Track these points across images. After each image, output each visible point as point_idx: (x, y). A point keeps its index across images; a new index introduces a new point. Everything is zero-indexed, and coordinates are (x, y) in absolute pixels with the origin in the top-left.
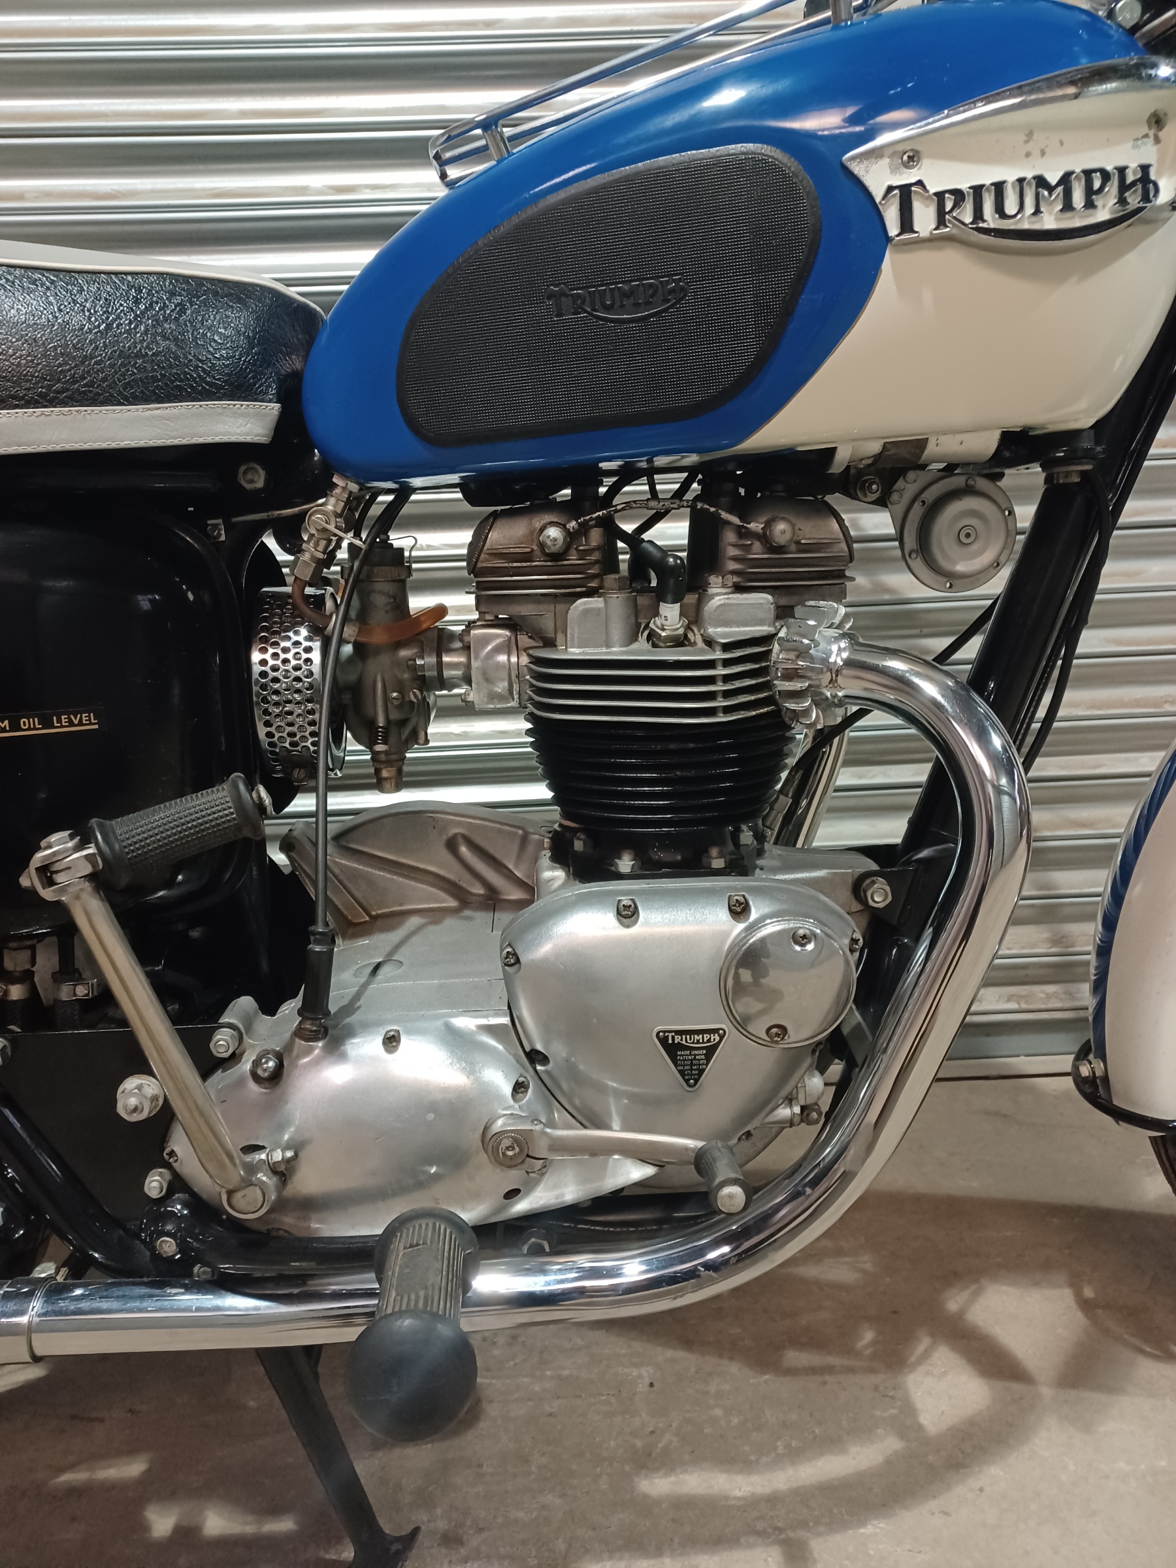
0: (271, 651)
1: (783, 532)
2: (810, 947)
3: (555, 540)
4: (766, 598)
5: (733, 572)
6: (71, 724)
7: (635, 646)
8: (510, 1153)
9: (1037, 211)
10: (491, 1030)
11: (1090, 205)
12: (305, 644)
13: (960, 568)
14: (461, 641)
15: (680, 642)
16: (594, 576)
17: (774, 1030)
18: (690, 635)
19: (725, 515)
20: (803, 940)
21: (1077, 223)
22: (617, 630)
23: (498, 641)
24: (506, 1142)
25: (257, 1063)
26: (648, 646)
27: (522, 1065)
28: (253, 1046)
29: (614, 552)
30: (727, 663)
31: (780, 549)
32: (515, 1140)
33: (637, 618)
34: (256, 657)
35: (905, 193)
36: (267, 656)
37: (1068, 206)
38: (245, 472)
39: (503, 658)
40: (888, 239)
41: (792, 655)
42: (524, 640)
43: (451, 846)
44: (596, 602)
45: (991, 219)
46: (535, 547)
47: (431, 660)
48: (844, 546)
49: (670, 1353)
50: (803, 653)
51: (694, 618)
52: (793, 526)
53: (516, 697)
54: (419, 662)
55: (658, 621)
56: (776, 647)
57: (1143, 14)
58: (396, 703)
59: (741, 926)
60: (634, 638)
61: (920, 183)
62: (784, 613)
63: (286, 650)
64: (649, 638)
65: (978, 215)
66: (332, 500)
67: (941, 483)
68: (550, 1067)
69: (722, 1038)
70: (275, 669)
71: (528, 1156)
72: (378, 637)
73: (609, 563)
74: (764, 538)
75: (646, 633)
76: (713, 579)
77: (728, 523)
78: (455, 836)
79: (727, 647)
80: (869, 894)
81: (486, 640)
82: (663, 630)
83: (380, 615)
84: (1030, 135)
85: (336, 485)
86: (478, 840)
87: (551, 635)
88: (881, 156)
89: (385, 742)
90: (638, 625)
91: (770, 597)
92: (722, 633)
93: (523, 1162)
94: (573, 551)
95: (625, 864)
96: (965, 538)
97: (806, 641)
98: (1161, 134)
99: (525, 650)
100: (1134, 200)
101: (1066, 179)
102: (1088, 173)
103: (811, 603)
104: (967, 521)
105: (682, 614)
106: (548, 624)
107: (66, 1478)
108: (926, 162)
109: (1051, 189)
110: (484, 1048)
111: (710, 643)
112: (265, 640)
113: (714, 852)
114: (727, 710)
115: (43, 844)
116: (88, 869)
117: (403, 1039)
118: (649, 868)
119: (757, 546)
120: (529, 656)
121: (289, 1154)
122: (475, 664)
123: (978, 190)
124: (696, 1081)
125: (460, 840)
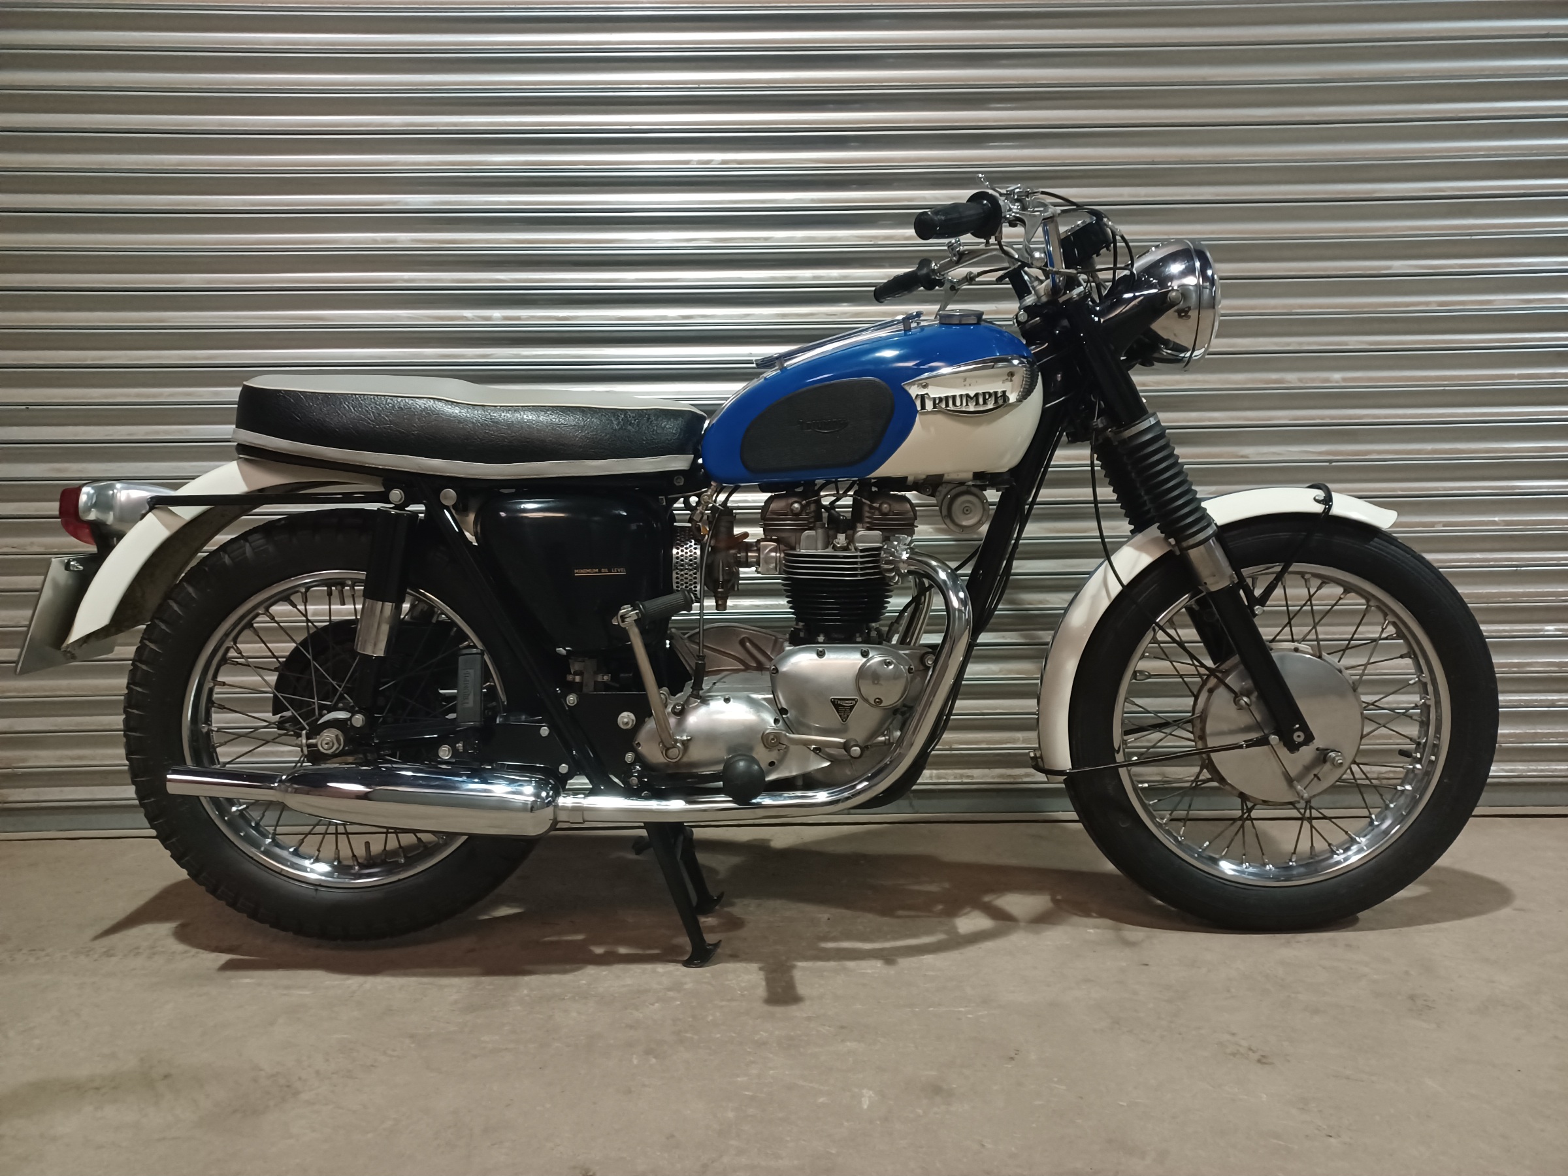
0: (681, 548)
1: (886, 508)
2: (891, 667)
3: (797, 508)
4: (878, 533)
5: (868, 522)
6: (618, 572)
7: (826, 550)
8: (773, 742)
9: (967, 405)
10: (765, 699)
11: (985, 403)
12: (694, 546)
13: (964, 523)
14: (756, 547)
15: (845, 549)
16: (811, 523)
17: (877, 700)
18: (850, 547)
19: (864, 500)
20: (888, 664)
21: (981, 409)
22: (820, 544)
23: (772, 547)
24: (772, 737)
25: (674, 707)
26: (832, 550)
27: (777, 713)
28: (670, 703)
29: (821, 513)
30: (862, 557)
31: (886, 514)
32: (775, 736)
33: (828, 539)
34: (675, 551)
35: (923, 398)
36: (679, 551)
37: (977, 403)
38: (677, 479)
39: (773, 554)
40: (918, 411)
41: (888, 555)
42: (782, 547)
43: (742, 643)
44: (812, 533)
45: (951, 407)
46: (789, 510)
47: (743, 554)
48: (912, 513)
49: (839, 910)
50: (892, 554)
51: (851, 540)
52: (890, 505)
53: (778, 570)
54: (738, 555)
55: (837, 540)
56: (883, 552)
57: (1028, 317)
58: (727, 572)
59: (865, 660)
60: (827, 547)
61: (927, 394)
62: (886, 539)
63: (686, 548)
64: (833, 548)
65: (947, 405)
66: (710, 490)
67: (957, 489)
68: (789, 715)
69: (856, 702)
70: (682, 556)
71: (780, 743)
72: (722, 545)
73: (819, 517)
74: (879, 509)
75: (832, 546)
76: (859, 525)
77: (865, 503)
78: (744, 638)
79: (862, 551)
80: (926, 660)
81: (766, 547)
82: (838, 544)
83: (723, 536)
84: (965, 380)
85: (712, 485)
86: (756, 641)
87: (793, 544)
88: (914, 385)
89: (722, 588)
90: (829, 542)
91: (881, 533)
92: (860, 545)
93: (777, 745)
94: (804, 512)
95: (821, 638)
96: (966, 511)
97: (893, 550)
98: (1013, 378)
99: (783, 551)
100: (1000, 402)
101: (977, 395)
102: (984, 394)
103: (897, 535)
104: (967, 505)
105: (846, 539)
106: (793, 540)
107: (546, 939)
108: (930, 387)
109: (971, 398)
110: (762, 706)
111: (856, 549)
112: (678, 544)
113: (858, 635)
114: (862, 575)
115: (622, 608)
116: (636, 618)
117: (732, 700)
118: (830, 640)
119: (877, 512)
120: (785, 553)
121: (689, 738)
122: (762, 556)
123: (947, 398)
124: (846, 720)
125: (746, 640)
